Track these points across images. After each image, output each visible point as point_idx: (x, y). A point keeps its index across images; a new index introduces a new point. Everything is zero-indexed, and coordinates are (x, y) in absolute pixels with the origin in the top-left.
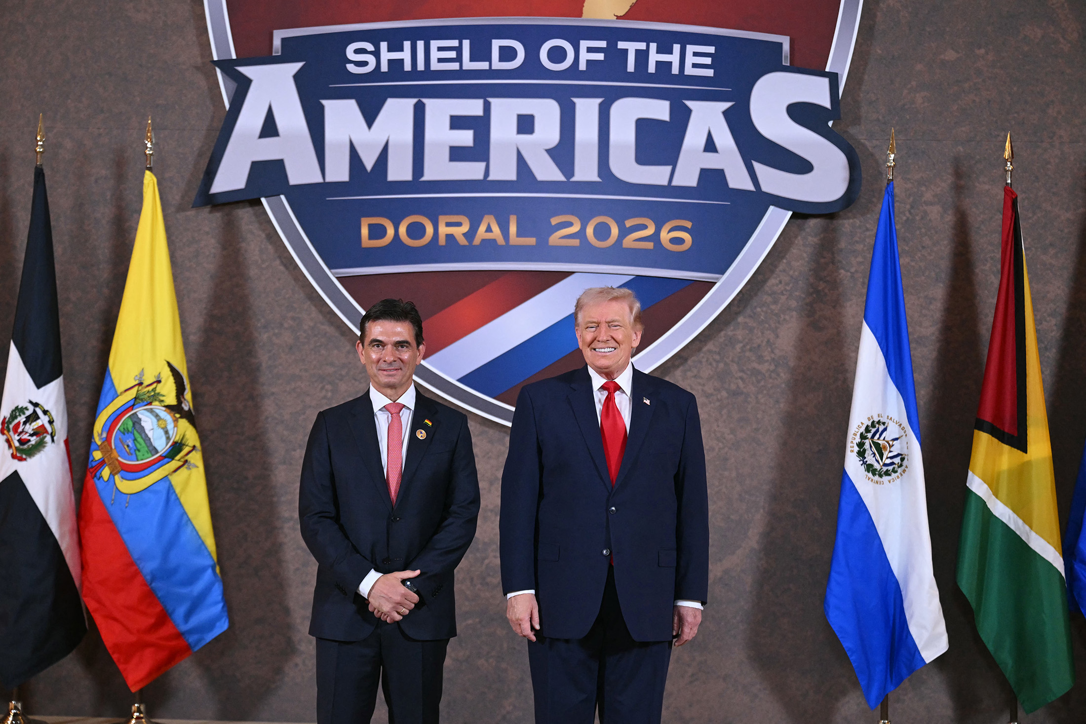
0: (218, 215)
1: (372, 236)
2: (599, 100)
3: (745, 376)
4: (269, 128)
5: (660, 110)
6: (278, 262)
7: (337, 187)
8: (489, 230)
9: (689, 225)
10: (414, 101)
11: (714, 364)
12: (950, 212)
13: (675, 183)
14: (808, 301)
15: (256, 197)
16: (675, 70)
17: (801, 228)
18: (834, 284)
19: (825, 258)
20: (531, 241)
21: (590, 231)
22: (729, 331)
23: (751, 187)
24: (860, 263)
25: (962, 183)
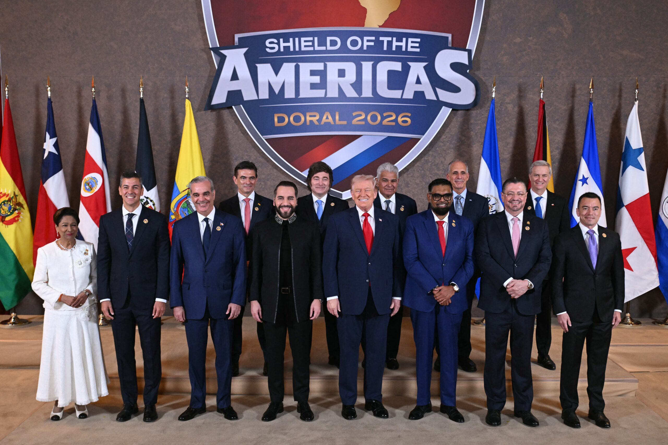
0: (214, 113)
1: (279, 122)
2: (372, 63)
3: (432, 176)
4: (235, 77)
5: (397, 66)
6: (240, 132)
7: (264, 101)
8: (327, 118)
9: (409, 115)
10: (295, 64)
11: (420, 171)
12: (516, 107)
13: (404, 97)
14: (458, 144)
15: (230, 106)
16: (404, 49)
17: (455, 115)
18: (469, 138)
19: (465, 127)
20: (345, 123)
21: (369, 118)
22: (426, 158)
23: (435, 98)
24: (479, 129)
25: (522, 94)
